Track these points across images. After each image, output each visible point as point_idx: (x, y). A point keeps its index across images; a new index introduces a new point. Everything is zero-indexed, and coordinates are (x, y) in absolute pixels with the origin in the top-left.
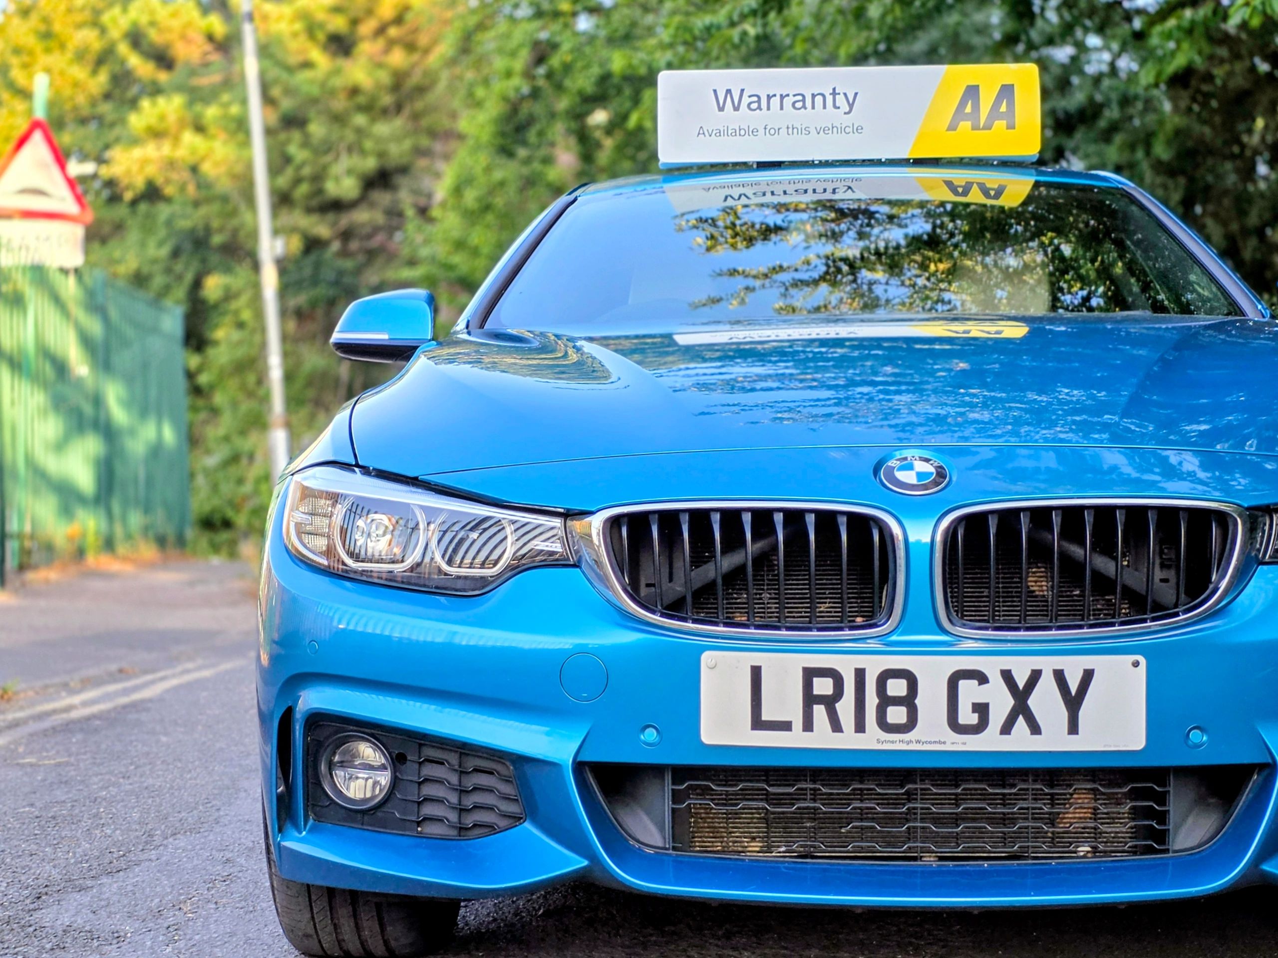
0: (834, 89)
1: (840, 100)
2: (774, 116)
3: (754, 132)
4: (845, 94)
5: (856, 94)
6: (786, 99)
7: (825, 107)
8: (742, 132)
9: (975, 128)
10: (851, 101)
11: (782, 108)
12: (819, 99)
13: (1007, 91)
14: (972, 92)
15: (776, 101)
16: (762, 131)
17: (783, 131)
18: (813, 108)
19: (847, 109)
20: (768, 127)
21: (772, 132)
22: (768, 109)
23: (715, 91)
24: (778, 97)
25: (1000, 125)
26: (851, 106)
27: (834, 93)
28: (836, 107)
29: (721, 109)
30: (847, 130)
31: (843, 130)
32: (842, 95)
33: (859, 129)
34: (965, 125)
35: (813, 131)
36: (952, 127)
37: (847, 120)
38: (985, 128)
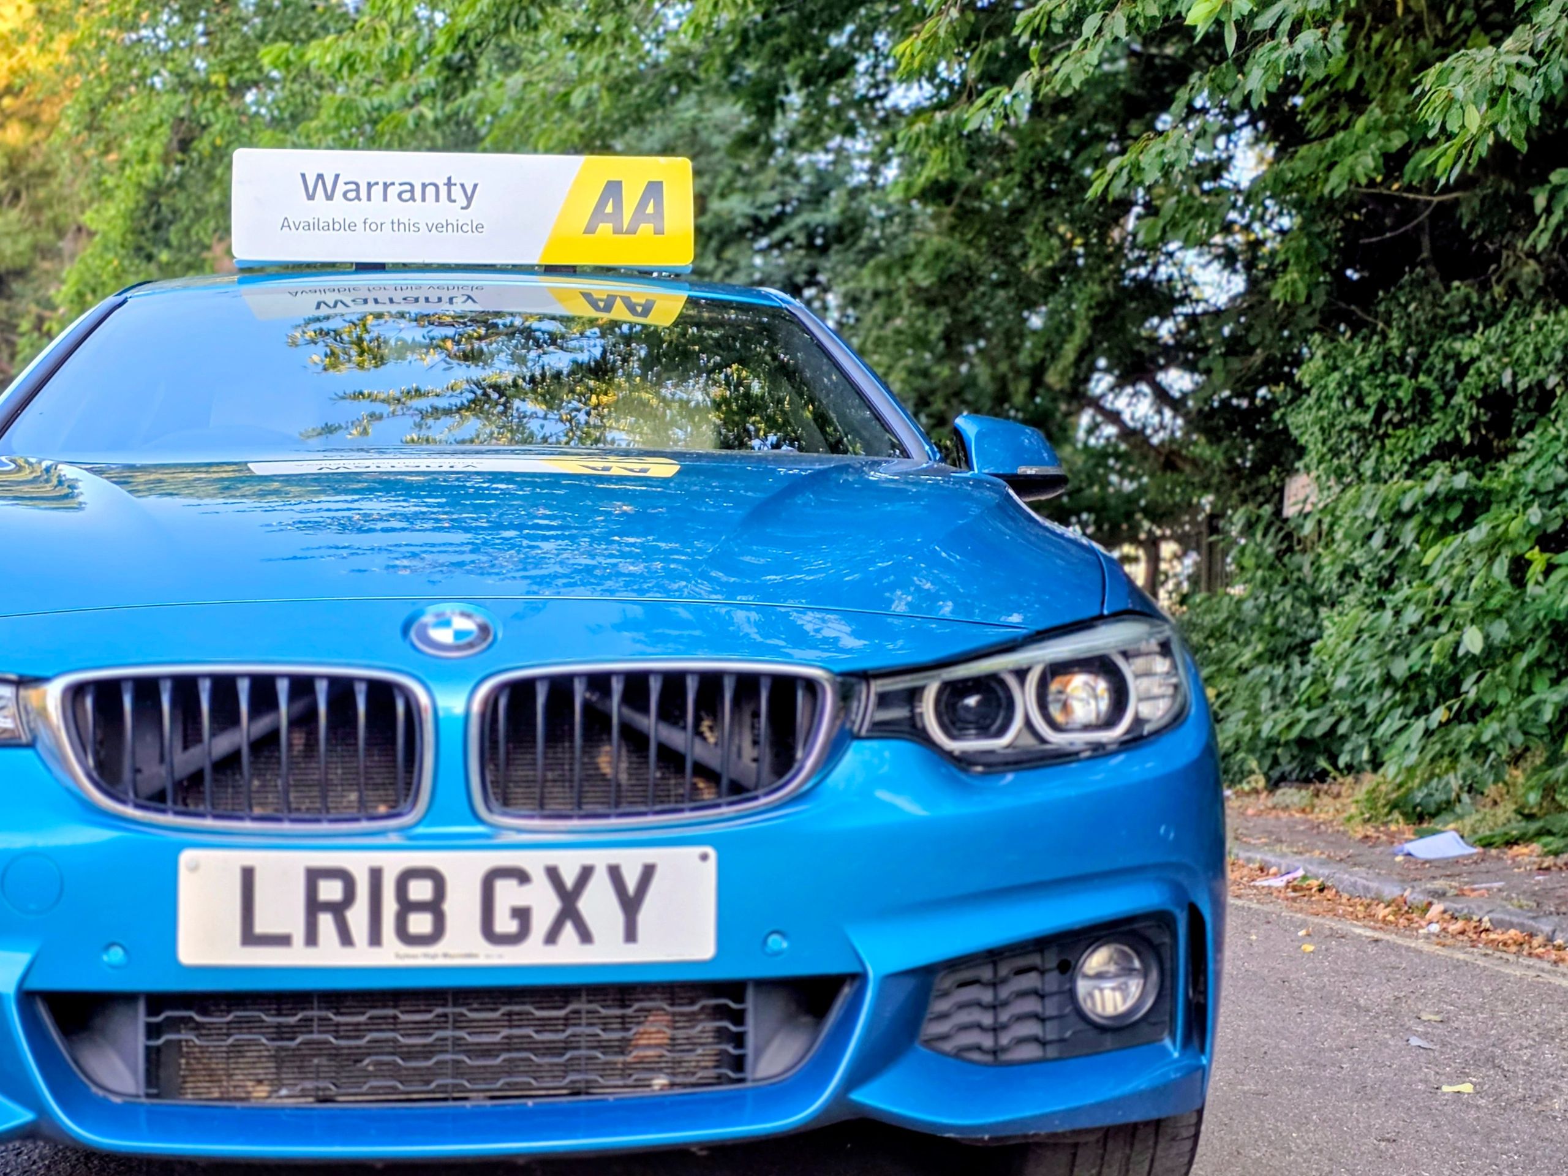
0: (449, 179)
1: (457, 192)
2: (374, 208)
3: (352, 227)
4: (462, 185)
5: (475, 186)
6: (390, 189)
7: (437, 200)
8: (337, 226)
9: (617, 231)
10: (469, 193)
11: (385, 199)
12: (431, 190)
13: (654, 189)
14: (613, 189)
15: (377, 191)
16: (360, 225)
17: (387, 227)
18: (424, 200)
19: (465, 204)
20: (369, 222)
21: (374, 227)
22: (369, 199)
23: (303, 176)
24: (381, 185)
25: (646, 228)
26: (469, 199)
27: (449, 184)
28: (450, 199)
29: (311, 197)
30: (465, 228)
31: (459, 228)
32: (459, 187)
33: (479, 228)
34: (605, 228)
35: (423, 227)
36: (590, 230)
37: (464, 217)
38: (627, 232)
